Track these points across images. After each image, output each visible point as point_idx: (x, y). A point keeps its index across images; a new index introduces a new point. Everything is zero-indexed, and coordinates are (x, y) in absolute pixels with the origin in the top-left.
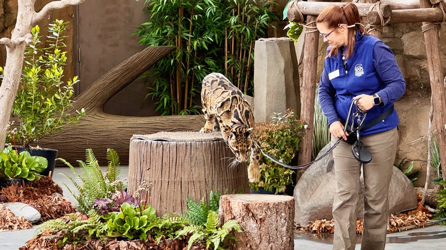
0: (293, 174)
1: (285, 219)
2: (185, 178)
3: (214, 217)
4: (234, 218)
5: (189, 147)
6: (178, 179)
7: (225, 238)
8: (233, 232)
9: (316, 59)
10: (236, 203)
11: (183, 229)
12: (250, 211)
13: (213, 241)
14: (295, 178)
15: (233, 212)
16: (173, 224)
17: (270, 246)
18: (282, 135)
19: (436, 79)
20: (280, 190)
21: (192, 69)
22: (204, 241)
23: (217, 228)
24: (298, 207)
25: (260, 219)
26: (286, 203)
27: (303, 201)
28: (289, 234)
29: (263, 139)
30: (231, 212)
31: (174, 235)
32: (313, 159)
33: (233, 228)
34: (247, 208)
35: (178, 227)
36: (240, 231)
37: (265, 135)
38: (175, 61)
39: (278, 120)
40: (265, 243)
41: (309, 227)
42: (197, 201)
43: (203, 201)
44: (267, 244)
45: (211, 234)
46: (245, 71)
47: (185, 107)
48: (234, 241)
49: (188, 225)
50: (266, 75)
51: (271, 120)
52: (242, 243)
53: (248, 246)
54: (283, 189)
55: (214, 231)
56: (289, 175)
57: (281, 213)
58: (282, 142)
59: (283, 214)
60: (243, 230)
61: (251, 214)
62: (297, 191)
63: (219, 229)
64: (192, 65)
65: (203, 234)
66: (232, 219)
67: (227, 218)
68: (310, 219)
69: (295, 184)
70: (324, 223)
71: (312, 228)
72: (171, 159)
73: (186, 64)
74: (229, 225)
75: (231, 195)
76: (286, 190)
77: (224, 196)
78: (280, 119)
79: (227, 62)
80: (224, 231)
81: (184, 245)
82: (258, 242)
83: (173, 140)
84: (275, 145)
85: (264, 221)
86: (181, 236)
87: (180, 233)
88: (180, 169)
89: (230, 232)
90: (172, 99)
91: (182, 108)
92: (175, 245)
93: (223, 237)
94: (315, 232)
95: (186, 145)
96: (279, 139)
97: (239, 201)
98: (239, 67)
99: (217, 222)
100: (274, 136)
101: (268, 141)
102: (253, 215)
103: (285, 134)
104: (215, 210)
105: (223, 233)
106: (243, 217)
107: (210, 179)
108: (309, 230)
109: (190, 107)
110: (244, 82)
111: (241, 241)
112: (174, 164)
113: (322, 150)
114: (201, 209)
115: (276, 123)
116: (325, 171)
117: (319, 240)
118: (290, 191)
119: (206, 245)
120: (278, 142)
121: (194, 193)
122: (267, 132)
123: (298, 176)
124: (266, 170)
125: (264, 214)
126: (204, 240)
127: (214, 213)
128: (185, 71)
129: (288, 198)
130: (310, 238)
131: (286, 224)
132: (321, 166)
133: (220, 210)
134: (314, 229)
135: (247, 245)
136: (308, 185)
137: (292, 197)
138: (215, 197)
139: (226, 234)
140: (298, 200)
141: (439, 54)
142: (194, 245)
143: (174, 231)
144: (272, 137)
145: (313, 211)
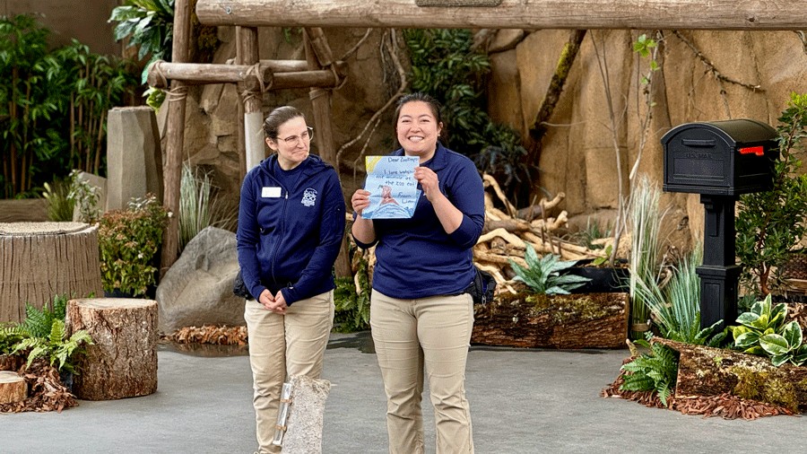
0: (155, 272)
1: (147, 328)
2: (24, 279)
3: (59, 327)
4: (85, 328)
5: (28, 242)
6: (15, 281)
7: (73, 352)
8: (83, 344)
9: (182, 132)
10: (87, 310)
11: (21, 342)
12: (104, 319)
13: (58, 356)
14: (158, 277)
15: (83, 320)
16: (8, 337)
17: (129, 361)
18: (142, 225)
19: (327, 155)
20: (140, 292)
21: (31, 143)
22: (48, 357)
23: (63, 340)
24: (162, 312)
25: (117, 329)
26: (148, 308)
27: (167, 305)
28: (151, 347)
29: (119, 229)
30: (80, 321)
31: (11, 350)
32: (179, 255)
33: (83, 341)
34: (100, 315)
35: (16, 340)
36: (92, 343)
37: (121, 225)
38: (9, 134)
39: (136, 206)
40: (122, 358)
41: (174, 336)
42: (39, 308)
43: (46, 307)
44: (125, 359)
45: (56, 348)
46: (96, 145)
47: (23, 188)
48: (84, 356)
49: (27, 337)
50: (122, 152)
51: (128, 206)
52: (94, 359)
53: (102, 361)
54: (143, 290)
55: (61, 344)
56: (151, 273)
57: (142, 321)
58: (141, 234)
59: (144, 323)
60: (96, 342)
61: (105, 323)
62: (160, 293)
63: (67, 341)
64: (30, 138)
65: (46, 348)
66: (82, 329)
67: (76, 327)
68: (176, 327)
69: (158, 283)
70: (193, 330)
71: (178, 337)
72: (6, 257)
73: (23, 138)
74: (79, 336)
75: (80, 300)
76: (147, 292)
77: (71, 302)
78: (139, 205)
79: (73, 135)
80: (72, 343)
81: (22, 362)
82: (114, 356)
83: (9, 234)
84: (133, 237)
85: (121, 331)
86: (19, 351)
87: (19, 346)
88: (17, 269)
89: (79, 346)
90: (6, 179)
91: (18, 191)
92: (11, 362)
93: (71, 350)
94: (182, 342)
95: (25, 239)
96: (138, 229)
97: (91, 307)
98: (88, 140)
99: (63, 332)
100: (131, 226)
101: (125, 232)
102: (108, 325)
103: (145, 224)
104: (61, 318)
105: (70, 346)
106: (96, 327)
107: (55, 281)
108: (175, 339)
109: (29, 188)
110: (94, 160)
111: (93, 356)
112: (10, 262)
113: (190, 242)
114: (44, 318)
115: (134, 211)
116: (194, 268)
117: (188, 352)
118: (151, 294)
119: (50, 362)
120: (136, 233)
121: (34, 297)
122: (123, 221)
123: (161, 273)
124: (123, 266)
125: (121, 322)
126: (47, 355)
127: (60, 322)
128: (22, 145)
129: (149, 303)
130: (177, 350)
131: (148, 335)
132: (188, 262)
133: (67, 318)
134: (181, 338)
135: (100, 360)
136: (173, 284)
137: (155, 302)
138: (61, 302)
139: (74, 347)
140: (162, 303)
141: (331, 126)
142: (35, 361)
143: (10, 345)
144: (129, 227)
145: (180, 316)
